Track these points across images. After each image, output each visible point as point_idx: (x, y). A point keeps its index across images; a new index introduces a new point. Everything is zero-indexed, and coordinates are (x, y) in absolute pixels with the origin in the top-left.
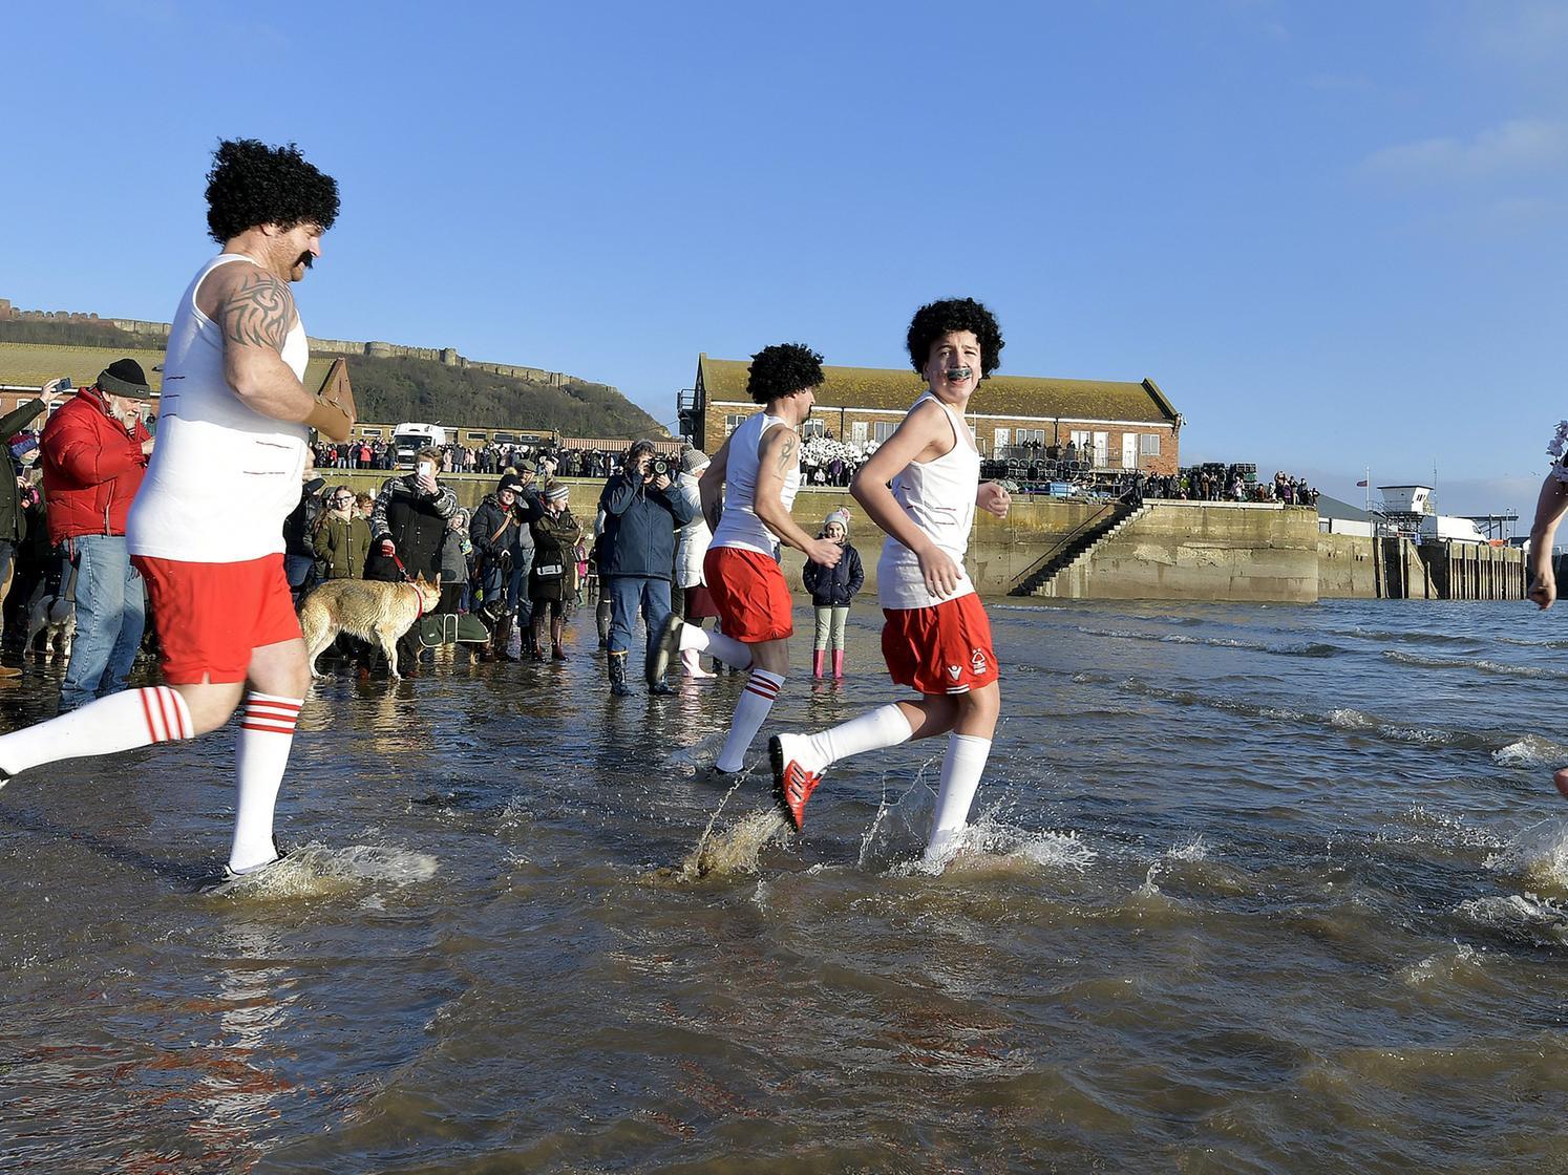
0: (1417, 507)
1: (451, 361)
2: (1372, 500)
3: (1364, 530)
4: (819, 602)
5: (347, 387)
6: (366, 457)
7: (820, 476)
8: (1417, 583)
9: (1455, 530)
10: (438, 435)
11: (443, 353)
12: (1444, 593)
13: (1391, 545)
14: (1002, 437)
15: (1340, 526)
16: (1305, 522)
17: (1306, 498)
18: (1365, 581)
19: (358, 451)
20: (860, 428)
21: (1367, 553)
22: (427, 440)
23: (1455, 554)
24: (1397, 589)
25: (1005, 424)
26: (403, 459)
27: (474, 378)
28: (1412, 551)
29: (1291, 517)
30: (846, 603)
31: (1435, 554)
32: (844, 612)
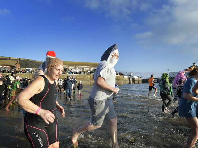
0: (132, 75)
1: (30, 60)
2: (127, 74)
3: (127, 77)
4: (79, 90)
5: (19, 64)
6: (23, 72)
7: (74, 73)
8: (132, 82)
9: (135, 77)
10: (31, 69)
11: (29, 59)
12: (134, 83)
13: (129, 79)
14: (92, 69)
15: (125, 77)
16: (122, 77)
17: (122, 75)
18: (127, 82)
19: (22, 71)
20: (77, 68)
21: (127, 79)
22: (30, 70)
23: (135, 79)
24: (130, 83)
25: (92, 67)
26: (27, 72)
27: (33, 62)
28: (131, 79)
29: (120, 76)
30: (81, 89)
31: (133, 79)
32: (81, 90)
